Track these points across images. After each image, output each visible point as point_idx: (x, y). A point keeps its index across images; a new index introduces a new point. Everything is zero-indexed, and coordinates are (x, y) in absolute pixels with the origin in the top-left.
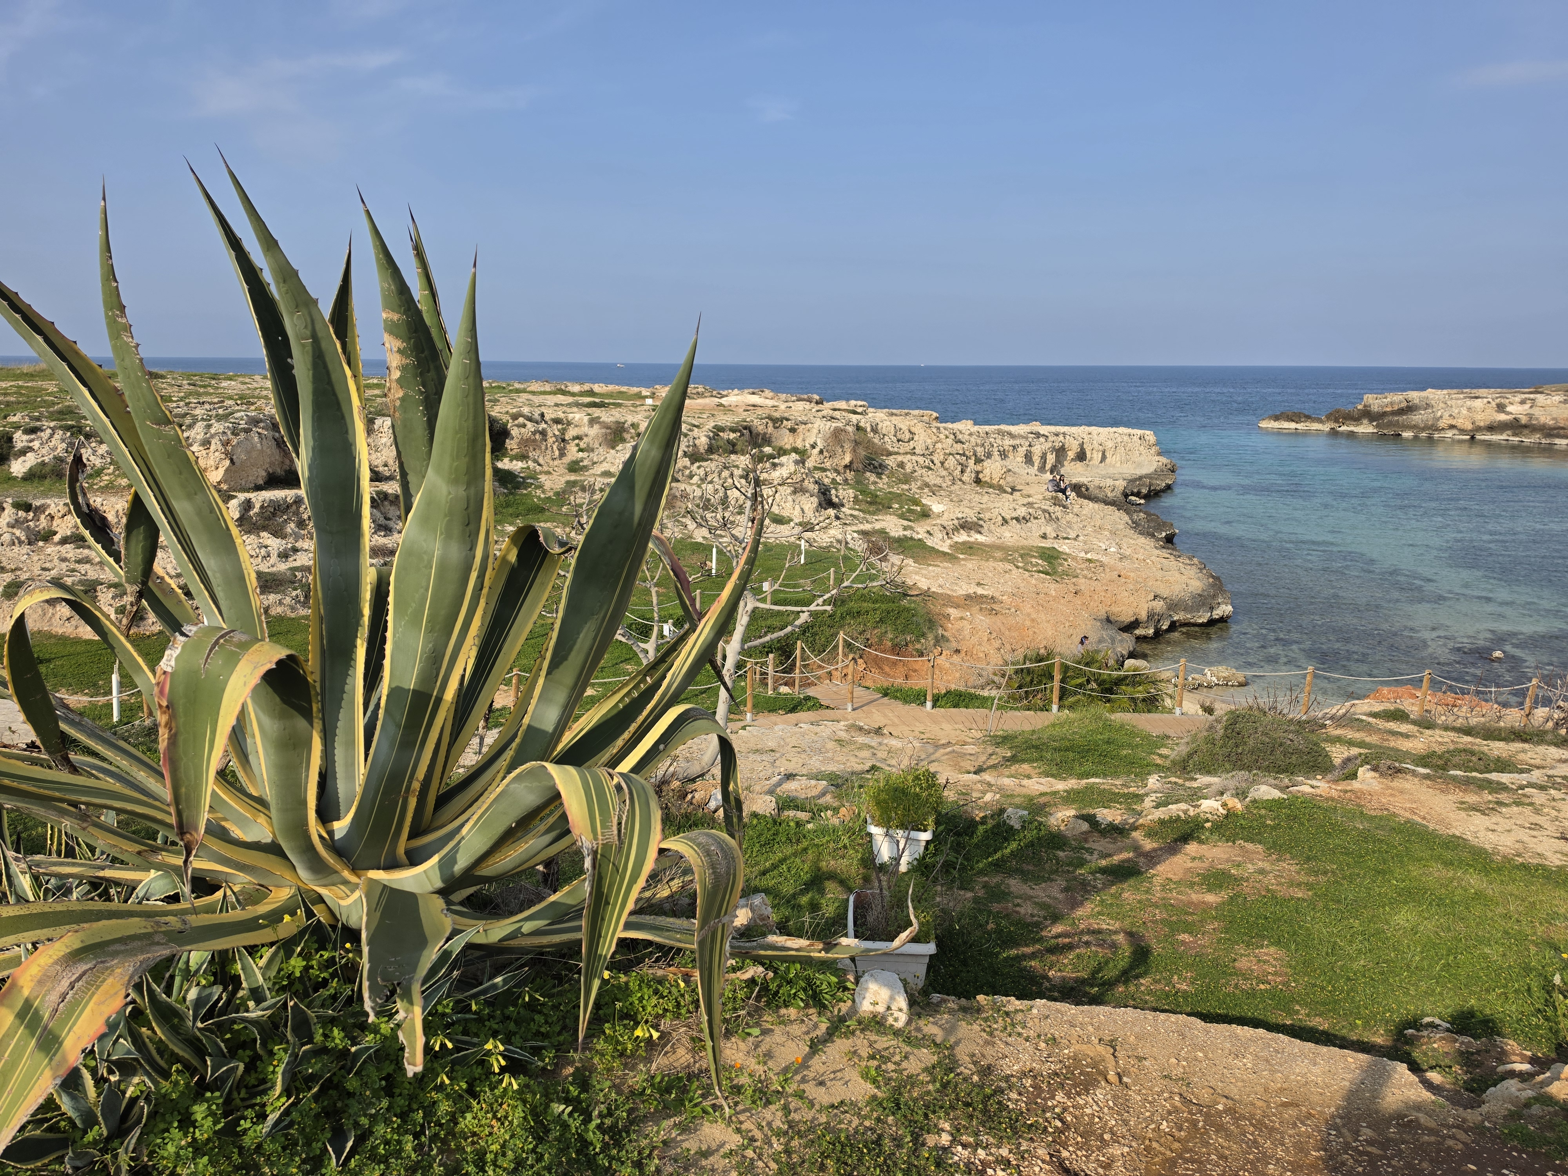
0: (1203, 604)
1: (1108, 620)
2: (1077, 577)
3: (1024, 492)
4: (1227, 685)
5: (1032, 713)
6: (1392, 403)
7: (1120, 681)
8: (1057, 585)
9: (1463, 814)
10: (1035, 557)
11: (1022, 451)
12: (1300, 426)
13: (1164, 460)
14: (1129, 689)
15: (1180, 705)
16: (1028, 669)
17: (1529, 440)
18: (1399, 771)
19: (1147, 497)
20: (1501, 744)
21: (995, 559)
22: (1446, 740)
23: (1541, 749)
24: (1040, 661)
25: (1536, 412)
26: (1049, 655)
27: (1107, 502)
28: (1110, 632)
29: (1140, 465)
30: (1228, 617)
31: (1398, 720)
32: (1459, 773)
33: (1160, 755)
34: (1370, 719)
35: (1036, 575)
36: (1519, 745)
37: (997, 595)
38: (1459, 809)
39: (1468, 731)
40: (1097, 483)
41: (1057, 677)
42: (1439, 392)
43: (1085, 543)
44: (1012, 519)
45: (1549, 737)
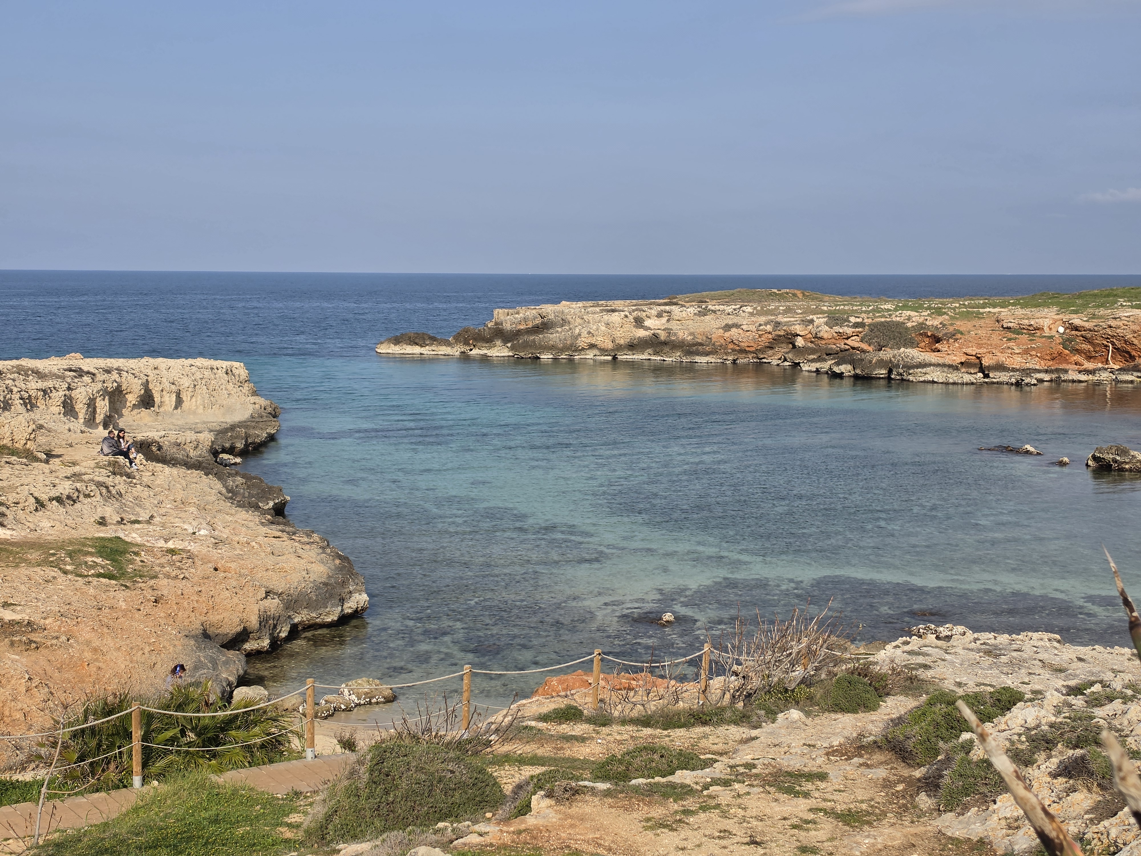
0: (331, 596)
1: (206, 635)
2: (155, 577)
3: (66, 458)
4: (370, 703)
5: (103, 794)
6: (525, 320)
7: (229, 723)
8: (128, 593)
9: (650, 834)
10: (91, 554)
11: (58, 396)
12: (426, 351)
13: (262, 401)
14: (241, 734)
15: (312, 745)
16: (92, 729)
17: (671, 359)
18: (576, 792)
19: (244, 453)
20: (680, 732)
21: (29, 563)
22: (626, 737)
23: (721, 730)
24: (110, 713)
25: (674, 326)
26: (122, 703)
27: (189, 465)
28: (210, 653)
29: (230, 410)
30: (363, 609)
31: (570, 720)
32: (641, 781)
33: (290, 825)
34: (541, 725)
35: (95, 581)
36: (699, 730)
37: (36, 618)
38: (646, 828)
39: (645, 722)
40: (172, 438)
41: (137, 733)
42: (574, 305)
43: (163, 526)
44: (51, 499)
45: (728, 714)
